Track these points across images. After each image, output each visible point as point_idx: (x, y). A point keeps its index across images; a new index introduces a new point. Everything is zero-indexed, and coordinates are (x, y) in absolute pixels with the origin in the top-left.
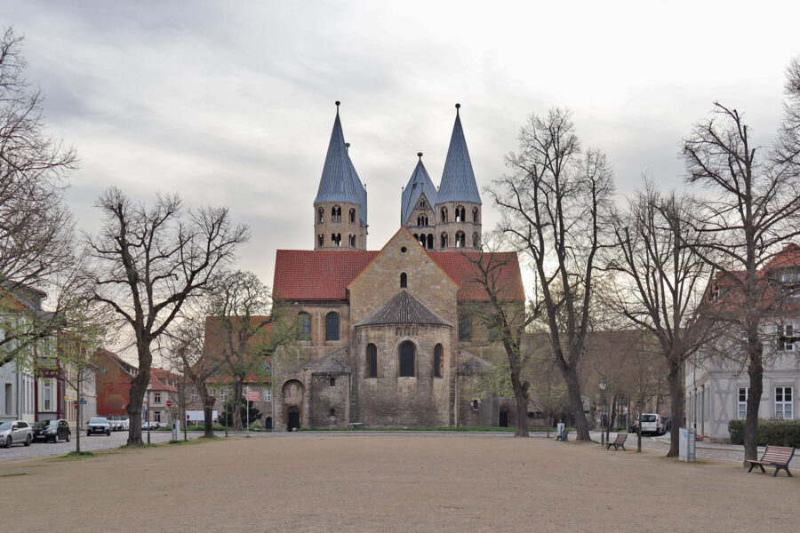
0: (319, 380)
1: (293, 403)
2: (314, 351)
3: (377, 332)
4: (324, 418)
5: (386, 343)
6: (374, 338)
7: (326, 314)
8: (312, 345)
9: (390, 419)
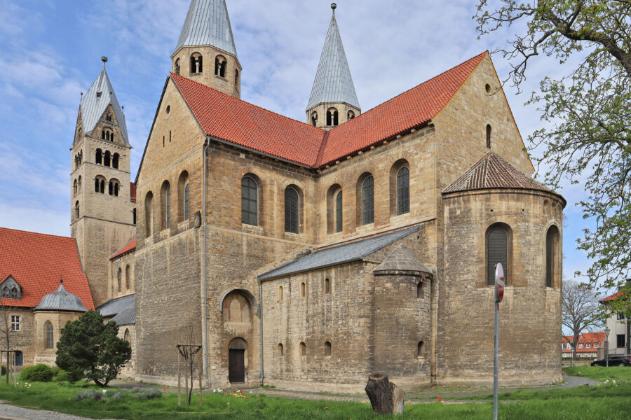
0: (396, 285)
1: (238, 333)
2: (268, 244)
3: (512, 203)
4: (406, 358)
5: (531, 225)
6: (507, 214)
7: (284, 187)
8: (265, 234)
9: (536, 358)
